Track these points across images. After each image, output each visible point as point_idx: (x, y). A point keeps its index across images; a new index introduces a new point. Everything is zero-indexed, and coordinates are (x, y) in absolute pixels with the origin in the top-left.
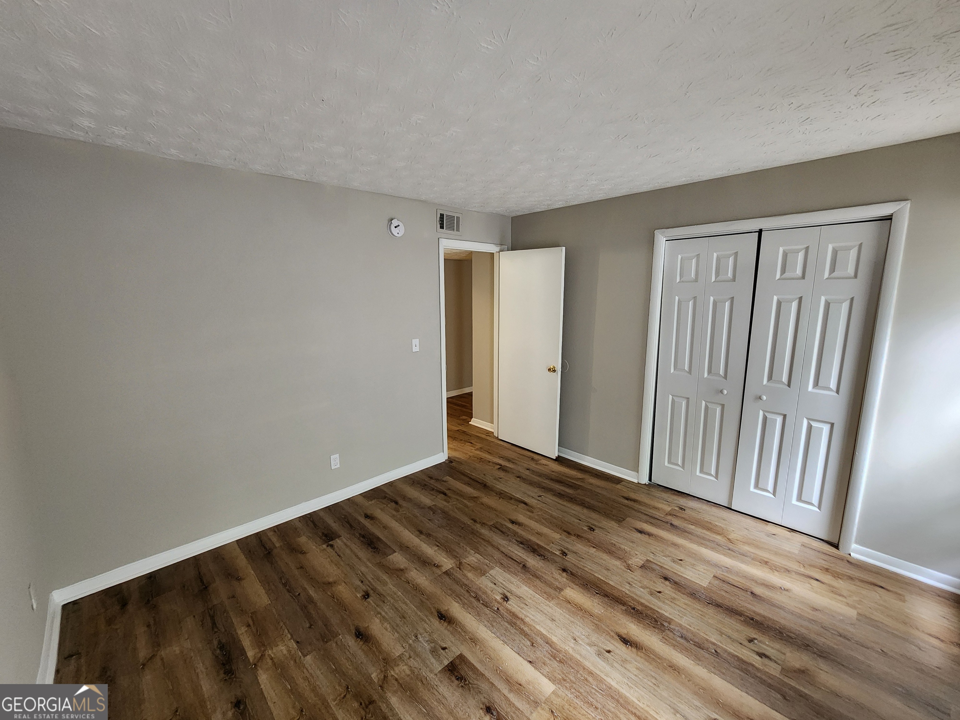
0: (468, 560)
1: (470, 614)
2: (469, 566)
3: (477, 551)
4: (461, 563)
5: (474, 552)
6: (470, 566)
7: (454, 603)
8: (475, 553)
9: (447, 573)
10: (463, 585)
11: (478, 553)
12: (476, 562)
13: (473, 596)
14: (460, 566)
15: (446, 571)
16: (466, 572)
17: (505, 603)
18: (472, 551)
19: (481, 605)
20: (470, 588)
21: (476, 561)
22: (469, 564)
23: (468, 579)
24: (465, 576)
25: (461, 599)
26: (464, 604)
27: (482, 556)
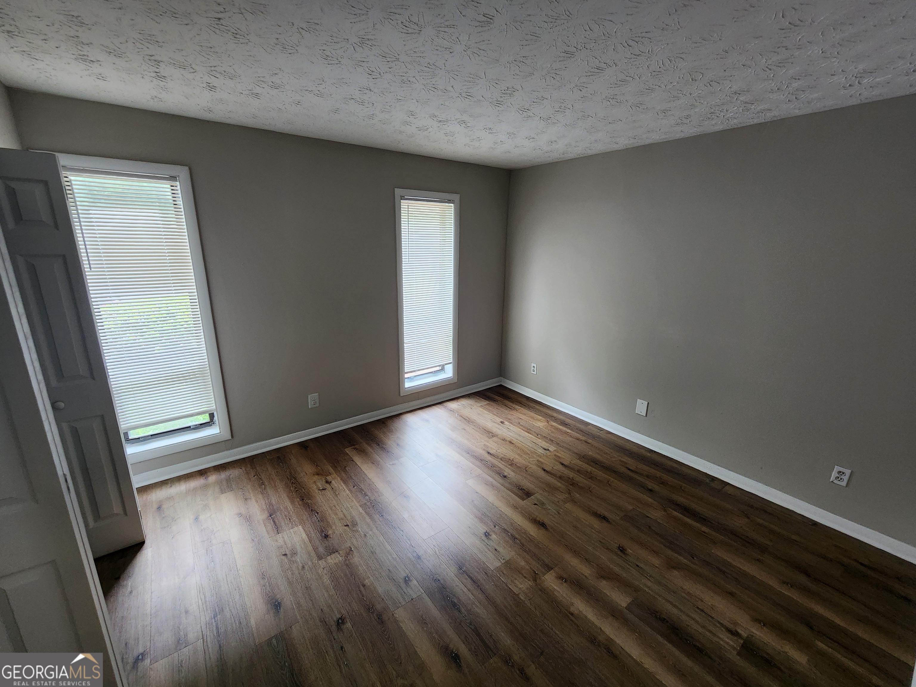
0: (527, 584)
1: (519, 525)
2: (525, 575)
3: (515, 596)
4: (535, 580)
5: (520, 596)
6: (522, 575)
7: (534, 535)
8: (519, 593)
9: (549, 568)
10: (528, 552)
11: (515, 594)
12: (516, 579)
13: (517, 539)
14: (535, 577)
15: (550, 571)
16: (527, 567)
17: (488, 531)
18: (522, 598)
19: (510, 531)
20: (521, 549)
21: (516, 582)
22: (525, 577)
23: (523, 558)
24: (527, 562)
25: (529, 538)
26: (525, 533)
27: (510, 588)
